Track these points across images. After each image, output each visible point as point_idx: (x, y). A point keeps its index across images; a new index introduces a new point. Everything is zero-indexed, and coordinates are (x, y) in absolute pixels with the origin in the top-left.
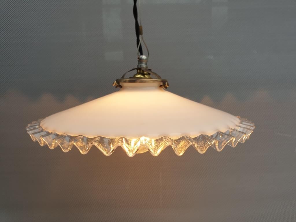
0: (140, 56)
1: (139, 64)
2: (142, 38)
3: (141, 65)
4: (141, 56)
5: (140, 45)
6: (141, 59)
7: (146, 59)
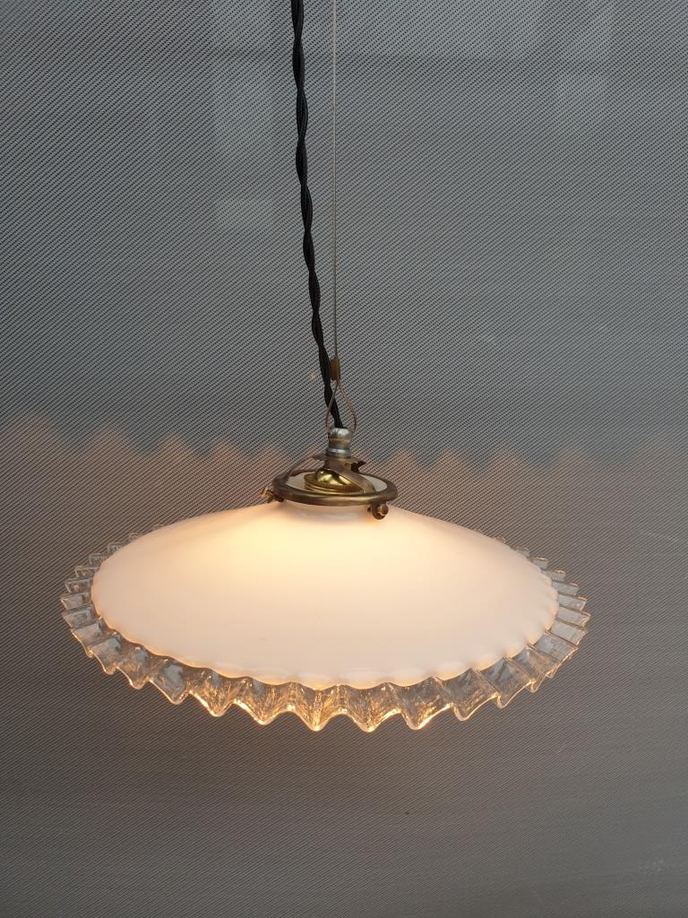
0: (331, 428)
1: (330, 447)
2: (338, 384)
3: (334, 450)
4: (337, 429)
5: (335, 402)
6: (335, 435)
7: (347, 437)
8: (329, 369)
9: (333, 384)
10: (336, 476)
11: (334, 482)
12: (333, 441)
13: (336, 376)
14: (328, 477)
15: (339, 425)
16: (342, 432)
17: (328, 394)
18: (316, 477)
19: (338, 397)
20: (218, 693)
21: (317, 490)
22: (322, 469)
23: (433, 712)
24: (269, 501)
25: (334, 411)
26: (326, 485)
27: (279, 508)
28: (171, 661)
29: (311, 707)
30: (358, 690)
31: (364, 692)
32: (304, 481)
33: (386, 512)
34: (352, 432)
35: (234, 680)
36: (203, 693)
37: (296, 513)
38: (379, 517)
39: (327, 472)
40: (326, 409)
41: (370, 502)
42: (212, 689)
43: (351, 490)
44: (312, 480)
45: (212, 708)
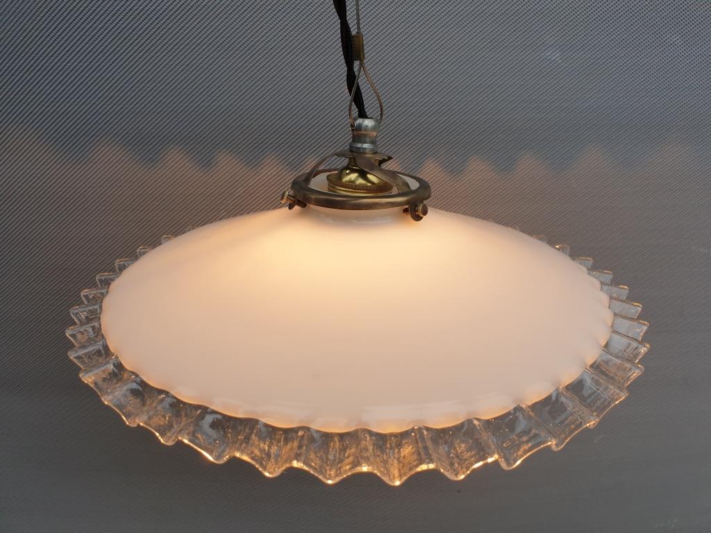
0: (355, 119)
1: (354, 141)
2: (361, 65)
3: (359, 145)
4: (360, 121)
5: (358, 88)
6: (359, 128)
7: (374, 129)
8: (351, 48)
9: (356, 64)
10: (363, 174)
11: (361, 181)
12: (358, 134)
13: (360, 56)
14: (353, 176)
15: (363, 115)
16: (368, 123)
17: (351, 79)
18: (340, 176)
19: (362, 81)
20: (269, 447)
21: (342, 191)
22: (347, 168)
23: (530, 449)
24: (291, 207)
25: (358, 99)
26: (351, 185)
27: (301, 214)
28: (205, 410)
29: (385, 457)
30: (437, 430)
31: (444, 431)
32: (327, 182)
33: (425, 213)
34: (379, 121)
35: (286, 431)
36: (252, 452)
37: (320, 219)
38: (418, 218)
39: (353, 171)
40: (347, 97)
41: (407, 202)
42: (262, 445)
43: (382, 189)
44: (335, 181)
45: (265, 468)
